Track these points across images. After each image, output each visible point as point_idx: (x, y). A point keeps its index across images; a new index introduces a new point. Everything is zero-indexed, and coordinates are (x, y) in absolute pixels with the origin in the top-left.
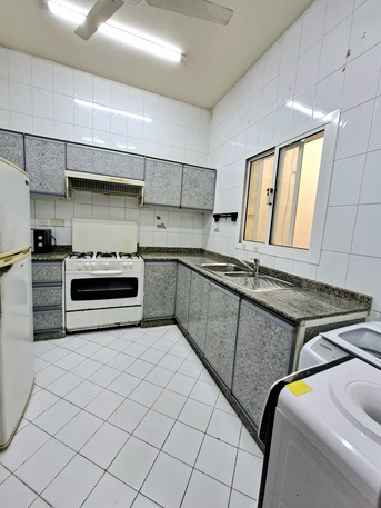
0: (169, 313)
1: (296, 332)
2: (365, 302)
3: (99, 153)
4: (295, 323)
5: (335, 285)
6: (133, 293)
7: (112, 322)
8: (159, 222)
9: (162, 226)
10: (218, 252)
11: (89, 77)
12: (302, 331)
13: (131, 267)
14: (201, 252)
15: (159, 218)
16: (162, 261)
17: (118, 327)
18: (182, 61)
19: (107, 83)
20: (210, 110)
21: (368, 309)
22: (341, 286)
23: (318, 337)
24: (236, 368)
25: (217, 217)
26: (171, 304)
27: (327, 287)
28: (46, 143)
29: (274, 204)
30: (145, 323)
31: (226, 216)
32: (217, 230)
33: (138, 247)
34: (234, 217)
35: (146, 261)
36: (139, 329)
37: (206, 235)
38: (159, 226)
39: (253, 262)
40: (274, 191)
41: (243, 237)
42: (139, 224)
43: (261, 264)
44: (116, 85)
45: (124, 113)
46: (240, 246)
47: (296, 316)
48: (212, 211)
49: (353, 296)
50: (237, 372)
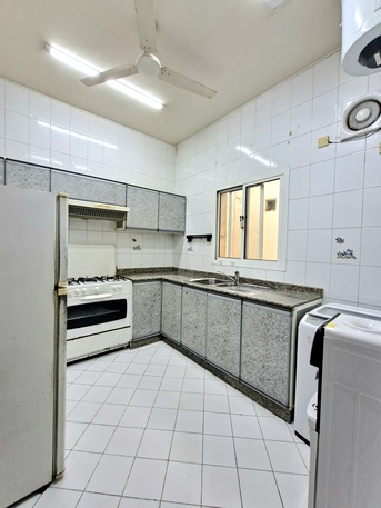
0: (156, 330)
1: (291, 316)
2: (319, 292)
3: (84, 180)
4: (290, 309)
5: (299, 284)
6: (122, 315)
7: (101, 348)
8: (135, 244)
9: (138, 248)
10: (193, 269)
11: (66, 107)
12: (295, 314)
13: (120, 289)
14: (174, 270)
15: (134, 240)
16: (149, 280)
17: (108, 352)
18: (163, 110)
19: (84, 114)
20: (175, 146)
21: (322, 297)
22: (303, 285)
23: (307, 316)
24: (243, 356)
25: (190, 238)
26: (157, 321)
27: (294, 286)
28: (29, 168)
29: (245, 228)
30: (136, 343)
31: (201, 237)
32: (190, 250)
33: (117, 270)
34: (209, 238)
35: (134, 282)
36: (128, 351)
37: (178, 255)
38: (135, 248)
39: (234, 275)
40: (245, 218)
41: (218, 255)
42: (116, 246)
43: (241, 275)
44: (93, 117)
45: (101, 143)
46: (217, 262)
47: (291, 304)
48: (184, 233)
49: (312, 290)
50: (244, 359)
